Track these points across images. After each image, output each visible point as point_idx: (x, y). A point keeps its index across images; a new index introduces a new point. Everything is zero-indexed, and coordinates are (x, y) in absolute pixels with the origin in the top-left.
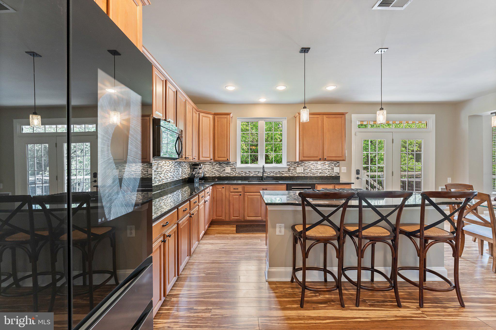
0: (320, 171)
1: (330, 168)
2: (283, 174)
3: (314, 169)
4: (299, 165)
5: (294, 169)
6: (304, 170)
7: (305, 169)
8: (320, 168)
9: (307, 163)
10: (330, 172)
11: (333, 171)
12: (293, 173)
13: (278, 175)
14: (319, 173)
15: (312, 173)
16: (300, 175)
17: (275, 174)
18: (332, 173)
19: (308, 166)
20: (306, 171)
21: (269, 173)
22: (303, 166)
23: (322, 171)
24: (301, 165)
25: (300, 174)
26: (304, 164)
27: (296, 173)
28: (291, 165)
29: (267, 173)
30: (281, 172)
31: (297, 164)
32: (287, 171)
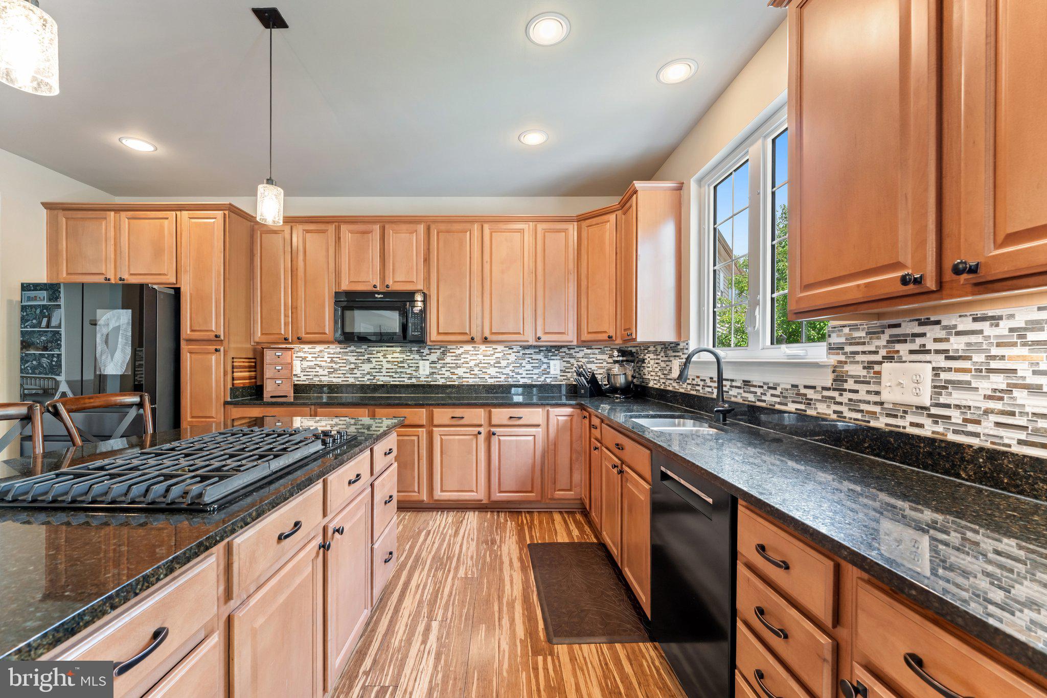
2: (809, 402)
4: (898, 347)
5: (864, 372)
6: (939, 388)
7: (944, 376)
9: (966, 324)
12: (863, 407)
13: (792, 407)
16: (905, 424)
17: (778, 400)
19: (979, 358)
20: (956, 397)
21: (759, 391)
22: (927, 357)
24: (915, 347)
25: (910, 418)
26: (942, 334)
27: (882, 404)
28: (848, 349)
29: (752, 389)
30: (803, 391)
31: (885, 337)
32: (829, 385)
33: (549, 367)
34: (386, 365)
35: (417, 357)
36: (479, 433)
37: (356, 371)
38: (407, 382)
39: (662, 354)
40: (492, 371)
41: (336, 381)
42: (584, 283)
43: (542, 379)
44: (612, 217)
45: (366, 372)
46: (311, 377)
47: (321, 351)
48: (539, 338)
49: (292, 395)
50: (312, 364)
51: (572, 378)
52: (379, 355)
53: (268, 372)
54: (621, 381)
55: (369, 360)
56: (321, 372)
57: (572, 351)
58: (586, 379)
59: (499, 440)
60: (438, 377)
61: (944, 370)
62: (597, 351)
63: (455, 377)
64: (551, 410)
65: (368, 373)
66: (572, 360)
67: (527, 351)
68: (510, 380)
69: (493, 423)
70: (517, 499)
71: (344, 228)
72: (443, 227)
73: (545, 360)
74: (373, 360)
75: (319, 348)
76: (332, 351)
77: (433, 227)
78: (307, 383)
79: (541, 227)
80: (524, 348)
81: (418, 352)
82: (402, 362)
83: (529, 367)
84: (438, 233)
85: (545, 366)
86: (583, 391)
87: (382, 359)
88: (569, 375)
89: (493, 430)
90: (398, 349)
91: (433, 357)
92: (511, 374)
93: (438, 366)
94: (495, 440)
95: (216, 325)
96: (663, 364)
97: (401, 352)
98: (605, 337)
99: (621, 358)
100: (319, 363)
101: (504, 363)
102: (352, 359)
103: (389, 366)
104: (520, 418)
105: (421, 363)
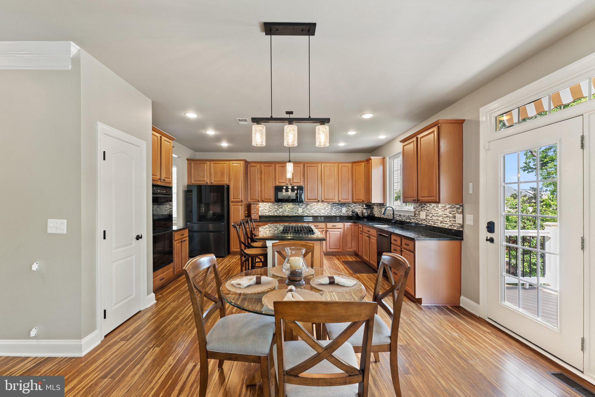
0: (440, 219)
1: (451, 215)
2: (411, 219)
3: (435, 215)
4: (422, 208)
5: (418, 213)
6: (427, 216)
8: (440, 214)
10: (451, 222)
11: (455, 220)
12: (418, 220)
13: (408, 221)
14: (439, 222)
15: (433, 221)
18: (454, 225)
19: (430, 211)
21: (402, 217)
22: (425, 210)
23: (443, 220)
25: (423, 221)
26: (427, 207)
27: (420, 219)
28: (416, 208)
29: (401, 217)
30: (410, 217)
31: (421, 206)
32: (413, 216)
33: (342, 210)
34: (288, 209)
35: (298, 206)
36: (323, 231)
37: (277, 211)
38: (295, 215)
39: (379, 206)
40: (323, 211)
41: (271, 214)
42: (354, 183)
43: (340, 214)
44: (363, 164)
45: (281, 212)
46: (262, 213)
47: (266, 204)
48: (340, 201)
49: (259, 219)
50: (263, 209)
51: (350, 214)
52: (285, 206)
53: (252, 212)
54: (366, 214)
55: (282, 208)
56: (266, 211)
57: (349, 205)
58: (355, 214)
59: (329, 233)
60: (305, 213)
61: (427, 213)
62: (358, 205)
63: (310, 213)
64: (345, 223)
65: (282, 212)
66: (349, 208)
67: (334, 205)
68: (329, 214)
69: (327, 227)
70: (334, 251)
71: (277, 165)
72: (309, 165)
73: (341, 208)
74: (283, 207)
75: (265, 203)
76: (269, 204)
77: (305, 165)
78: (261, 215)
79: (340, 165)
80: (333, 204)
81: (298, 205)
82: (293, 208)
83: (335, 210)
84: (307, 167)
85: (340, 210)
86: (354, 218)
87: (286, 207)
88: (348, 213)
89: (327, 230)
90: (292, 204)
91: (303, 207)
92: (329, 212)
93: (305, 209)
94: (328, 233)
95: (241, 197)
96: (379, 210)
97: (292, 205)
98: (361, 201)
99: (366, 207)
100: (265, 208)
101: (327, 209)
102: (276, 207)
103: (289, 209)
104: (336, 226)
105: (299, 208)
